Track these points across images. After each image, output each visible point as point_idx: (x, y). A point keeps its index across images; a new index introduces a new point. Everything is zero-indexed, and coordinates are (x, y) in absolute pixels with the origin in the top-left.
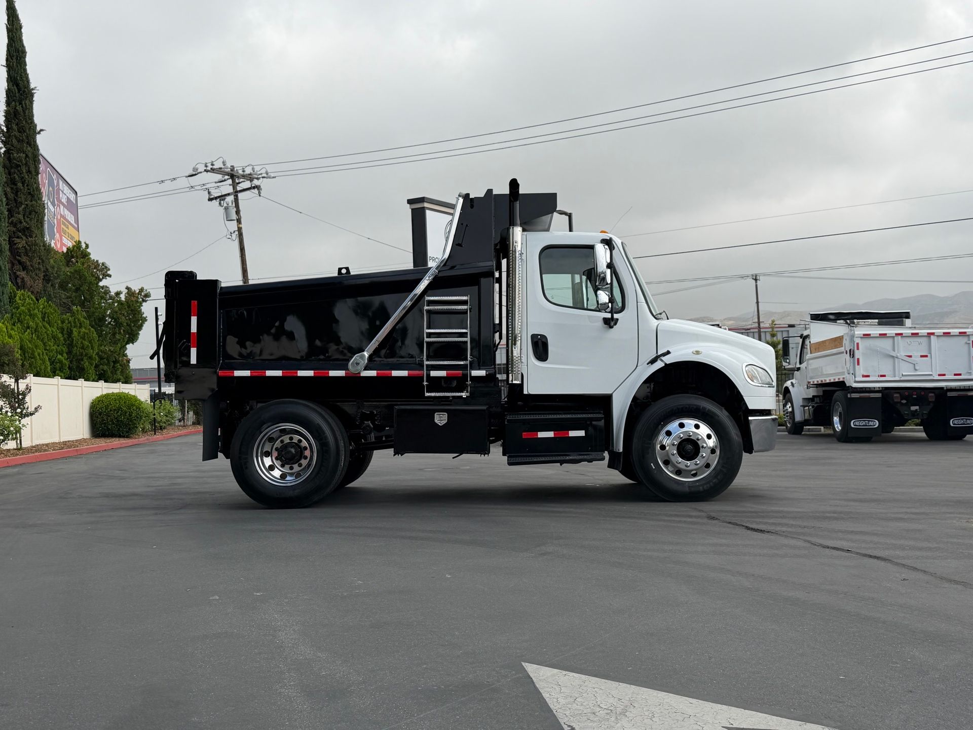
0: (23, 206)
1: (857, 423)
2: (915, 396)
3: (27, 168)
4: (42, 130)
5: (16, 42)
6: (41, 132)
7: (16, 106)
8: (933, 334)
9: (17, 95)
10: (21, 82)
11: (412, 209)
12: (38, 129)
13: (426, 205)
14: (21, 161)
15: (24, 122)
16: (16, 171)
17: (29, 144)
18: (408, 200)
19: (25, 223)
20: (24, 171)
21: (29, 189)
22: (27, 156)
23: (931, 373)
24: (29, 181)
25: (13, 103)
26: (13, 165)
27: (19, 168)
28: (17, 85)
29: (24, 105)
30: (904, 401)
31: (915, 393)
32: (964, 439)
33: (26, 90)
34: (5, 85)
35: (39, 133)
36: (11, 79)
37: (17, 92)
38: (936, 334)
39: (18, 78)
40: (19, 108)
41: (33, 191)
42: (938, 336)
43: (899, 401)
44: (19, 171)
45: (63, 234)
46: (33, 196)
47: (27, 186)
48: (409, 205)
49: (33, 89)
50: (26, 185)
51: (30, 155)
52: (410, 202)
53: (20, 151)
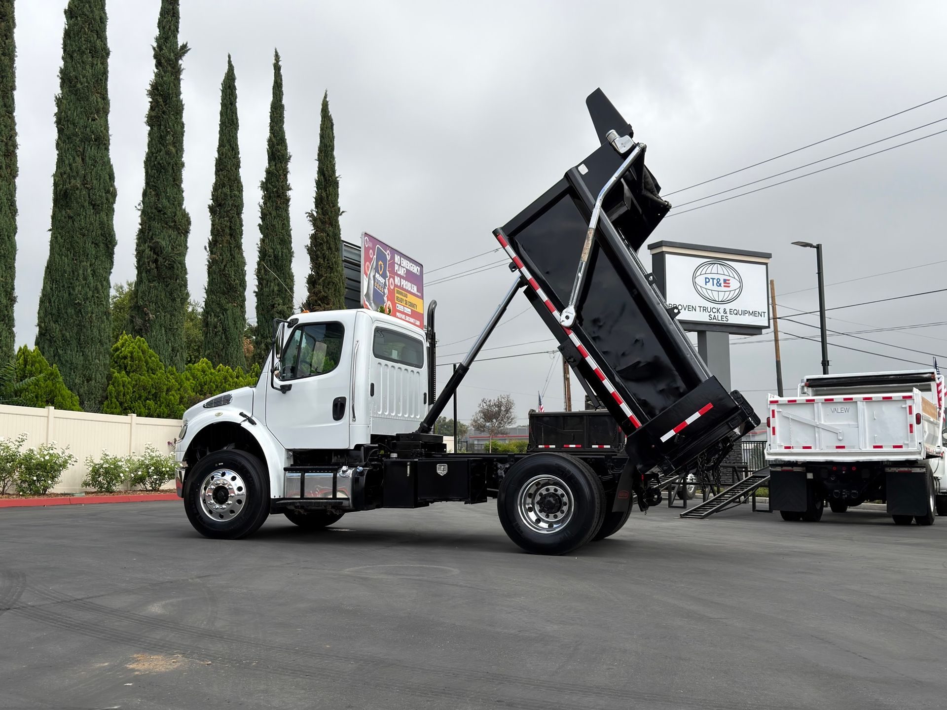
0: (323, 278)
3: (328, 245)
4: (343, 212)
5: (325, 139)
6: (343, 214)
7: (322, 193)
9: (323, 184)
10: (326, 172)
11: (652, 255)
12: (341, 211)
13: (665, 249)
14: (323, 239)
15: (327, 206)
16: (320, 248)
17: (331, 224)
18: (648, 245)
19: (323, 293)
20: (325, 248)
21: (329, 263)
22: (328, 235)
24: (328, 256)
25: (320, 191)
26: (318, 244)
27: (322, 246)
28: (324, 175)
29: (328, 192)
33: (330, 178)
34: (316, 176)
35: (341, 214)
36: (321, 172)
37: (323, 181)
39: (325, 169)
40: (324, 194)
41: (332, 264)
44: (321, 248)
45: (396, 301)
46: (332, 269)
47: (328, 260)
48: (649, 251)
49: (337, 177)
50: (326, 259)
51: (331, 234)
53: (323, 231)
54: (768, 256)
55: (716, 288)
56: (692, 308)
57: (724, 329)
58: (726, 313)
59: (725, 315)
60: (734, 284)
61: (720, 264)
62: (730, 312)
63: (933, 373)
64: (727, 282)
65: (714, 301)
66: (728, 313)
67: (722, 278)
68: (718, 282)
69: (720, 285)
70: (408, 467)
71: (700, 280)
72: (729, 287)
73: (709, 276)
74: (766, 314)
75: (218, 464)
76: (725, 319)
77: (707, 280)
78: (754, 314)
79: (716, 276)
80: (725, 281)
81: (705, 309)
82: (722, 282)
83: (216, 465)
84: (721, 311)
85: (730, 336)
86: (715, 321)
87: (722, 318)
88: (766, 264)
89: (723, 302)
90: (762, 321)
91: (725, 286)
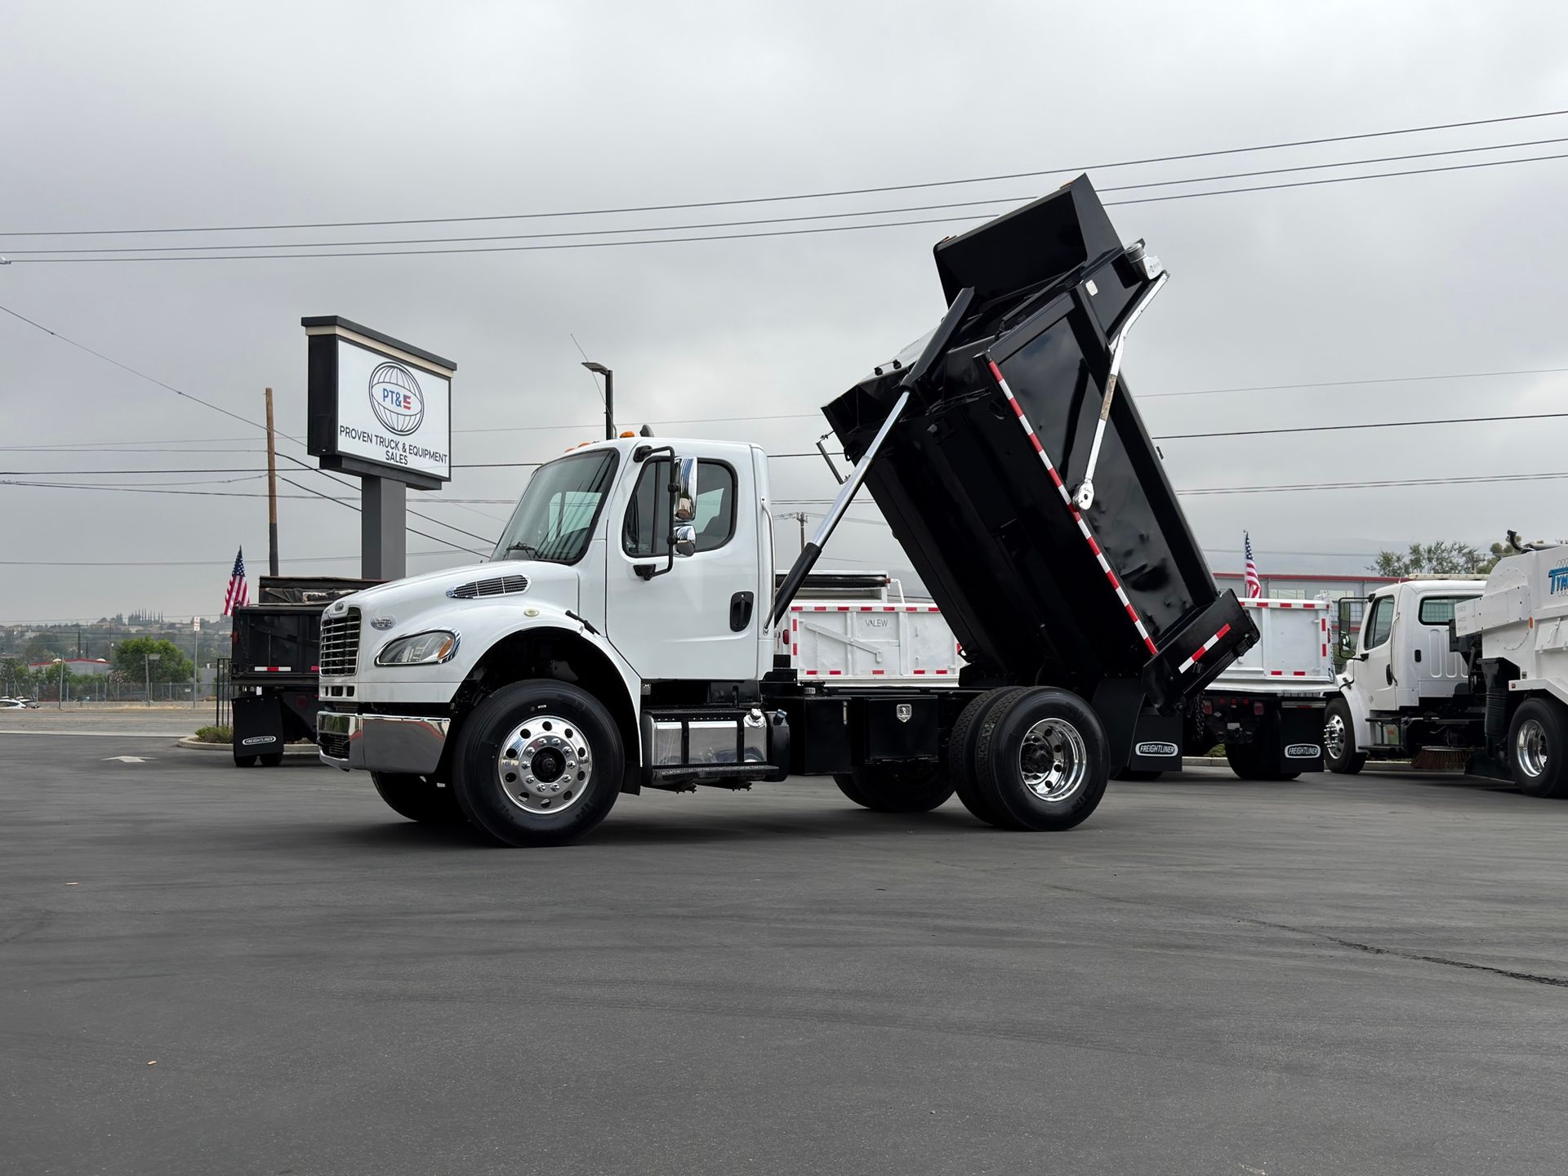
1: (1145, 749)
2: (1235, 706)
8: (1265, 605)
11: (310, 336)
13: (339, 331)
18: (303, 319)
23: (1261, 669)
30: (1218, 714)
31: (1234, 701)
32: (1296, 779)
38: (1269, 606)
42: (1272, 609)
43: (1211, 713)
48: (304, 328)
52: (307, 322)
54: (452, 367)
55: (394, 408)
56: (365, 437)
57: (402, 476)
58: (405, 451)
59: (404, 454)
60: (415, 406)
61: (400, 369)
62: (410, 449)
63: (885, 576)
64: (408, 400)
65: (392, 429)
66: (408, 450)
67: (403, 392)
68: (397, 399)
69: (400, 405)
70: (845, 709)
71: (378, 391)
72: (409, 408)
73: (389, 387)
74: (447, 458)
75: (536, 707)
76: (403, 461)
77: (386, 394)
78: (434, 456)
79: (396, 389)
80: (406, 397)
81: (382, 441)
82: (402, 399)
83: (533, 709)
84: (400, 446)
85: (408, 490)
86: (392, 462)
87: (401, 459)
88: (448, 379)
89: (402, 433)
90: (441, 470)
91: (405, 407)
